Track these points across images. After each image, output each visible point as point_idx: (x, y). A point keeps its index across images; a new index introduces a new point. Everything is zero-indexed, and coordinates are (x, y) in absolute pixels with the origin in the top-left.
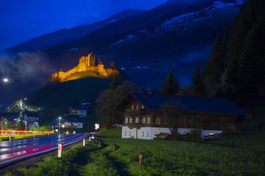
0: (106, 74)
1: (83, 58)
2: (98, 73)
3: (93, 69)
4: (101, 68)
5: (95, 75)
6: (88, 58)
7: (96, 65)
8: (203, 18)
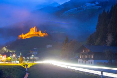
0: (42, 36)
1: (32, 28)
2: (39, 35)
3: (36, 33)
4: (40, 33)
5: (37, 36)
6: (34, 28)
7: (38, 31)
8: (81, 10)
